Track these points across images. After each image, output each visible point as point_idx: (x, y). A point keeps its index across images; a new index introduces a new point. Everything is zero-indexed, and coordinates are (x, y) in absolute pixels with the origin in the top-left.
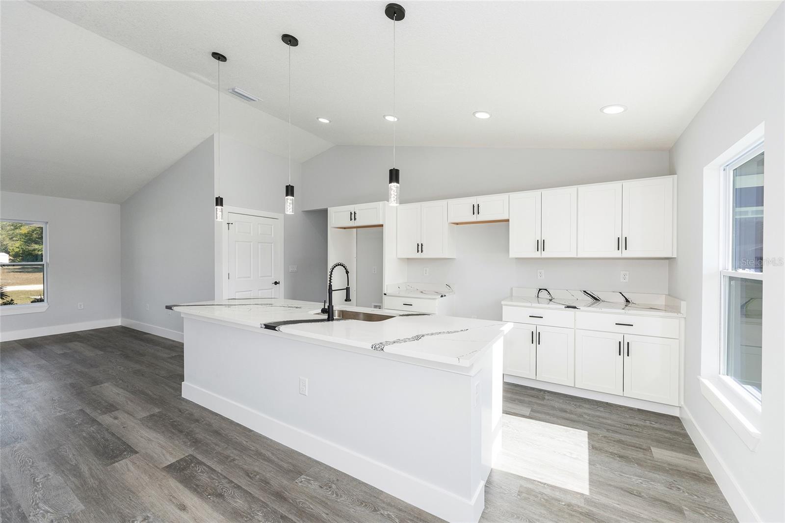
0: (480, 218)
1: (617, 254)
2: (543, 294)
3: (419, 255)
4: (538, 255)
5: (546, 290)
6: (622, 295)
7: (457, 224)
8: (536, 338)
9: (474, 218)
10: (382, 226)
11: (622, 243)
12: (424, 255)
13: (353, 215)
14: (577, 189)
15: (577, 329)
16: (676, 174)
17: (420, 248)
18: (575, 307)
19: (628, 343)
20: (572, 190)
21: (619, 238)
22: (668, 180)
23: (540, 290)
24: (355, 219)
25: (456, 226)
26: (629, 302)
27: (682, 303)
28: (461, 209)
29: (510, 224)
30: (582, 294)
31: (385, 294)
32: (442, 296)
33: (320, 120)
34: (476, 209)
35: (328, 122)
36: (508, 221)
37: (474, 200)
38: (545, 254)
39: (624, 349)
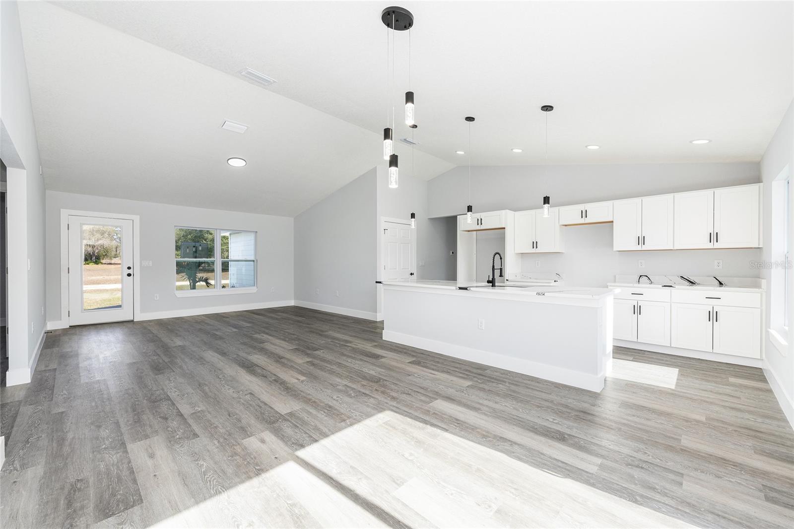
0: (588, 220)
1: (710, 246)
2: (644, 279)
3: (534, 250)
4: (639, 248)
5: (646, 276)
6: (716, 279)
7: (566, 225)
8: (637, 310)
9: (582, 221)
10: (504, 228)
11: (714, 237)
12: (538, 250)
13: (480, 221)
14: (674, 197)
15: (673, 303)
16: (762, 182)
17: (535, 245)
18: (671, 286)
19: (717, 312)
20: (669, 197)
21: (710, 233)
22: (755, 187)
23: (641, 276)
24: (481, 224)
25: (564, 227)
26: (722, 284)
27: (763, 280)
28: (571, 214)
29: (614, 225)
30: (680, 279)
31: (507, 280)
32: (555, 281)
33: (458, 152)
34: (584, 214)
35: (463, 153)
36: (612, 222)
37: (582, 207)
38: (644, 248)
39: (713, 316)
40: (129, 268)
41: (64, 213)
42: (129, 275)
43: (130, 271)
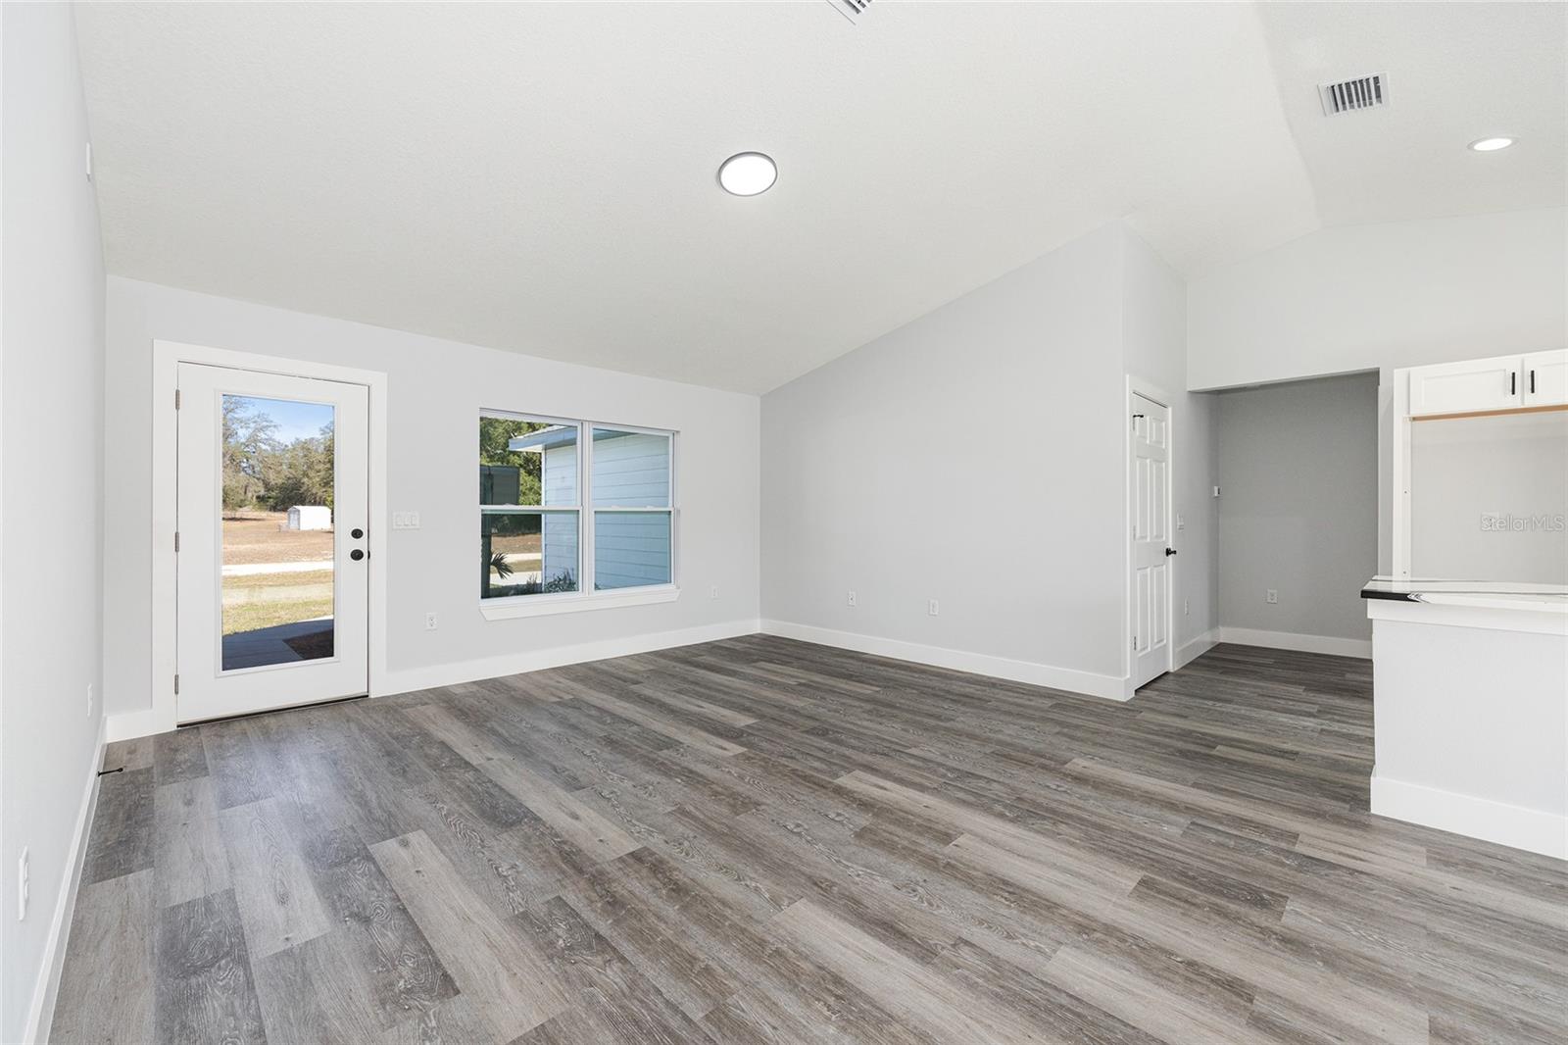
40: (357, 534)
41: (166, 354)
42: (357, 555)
43: (360, 544)
